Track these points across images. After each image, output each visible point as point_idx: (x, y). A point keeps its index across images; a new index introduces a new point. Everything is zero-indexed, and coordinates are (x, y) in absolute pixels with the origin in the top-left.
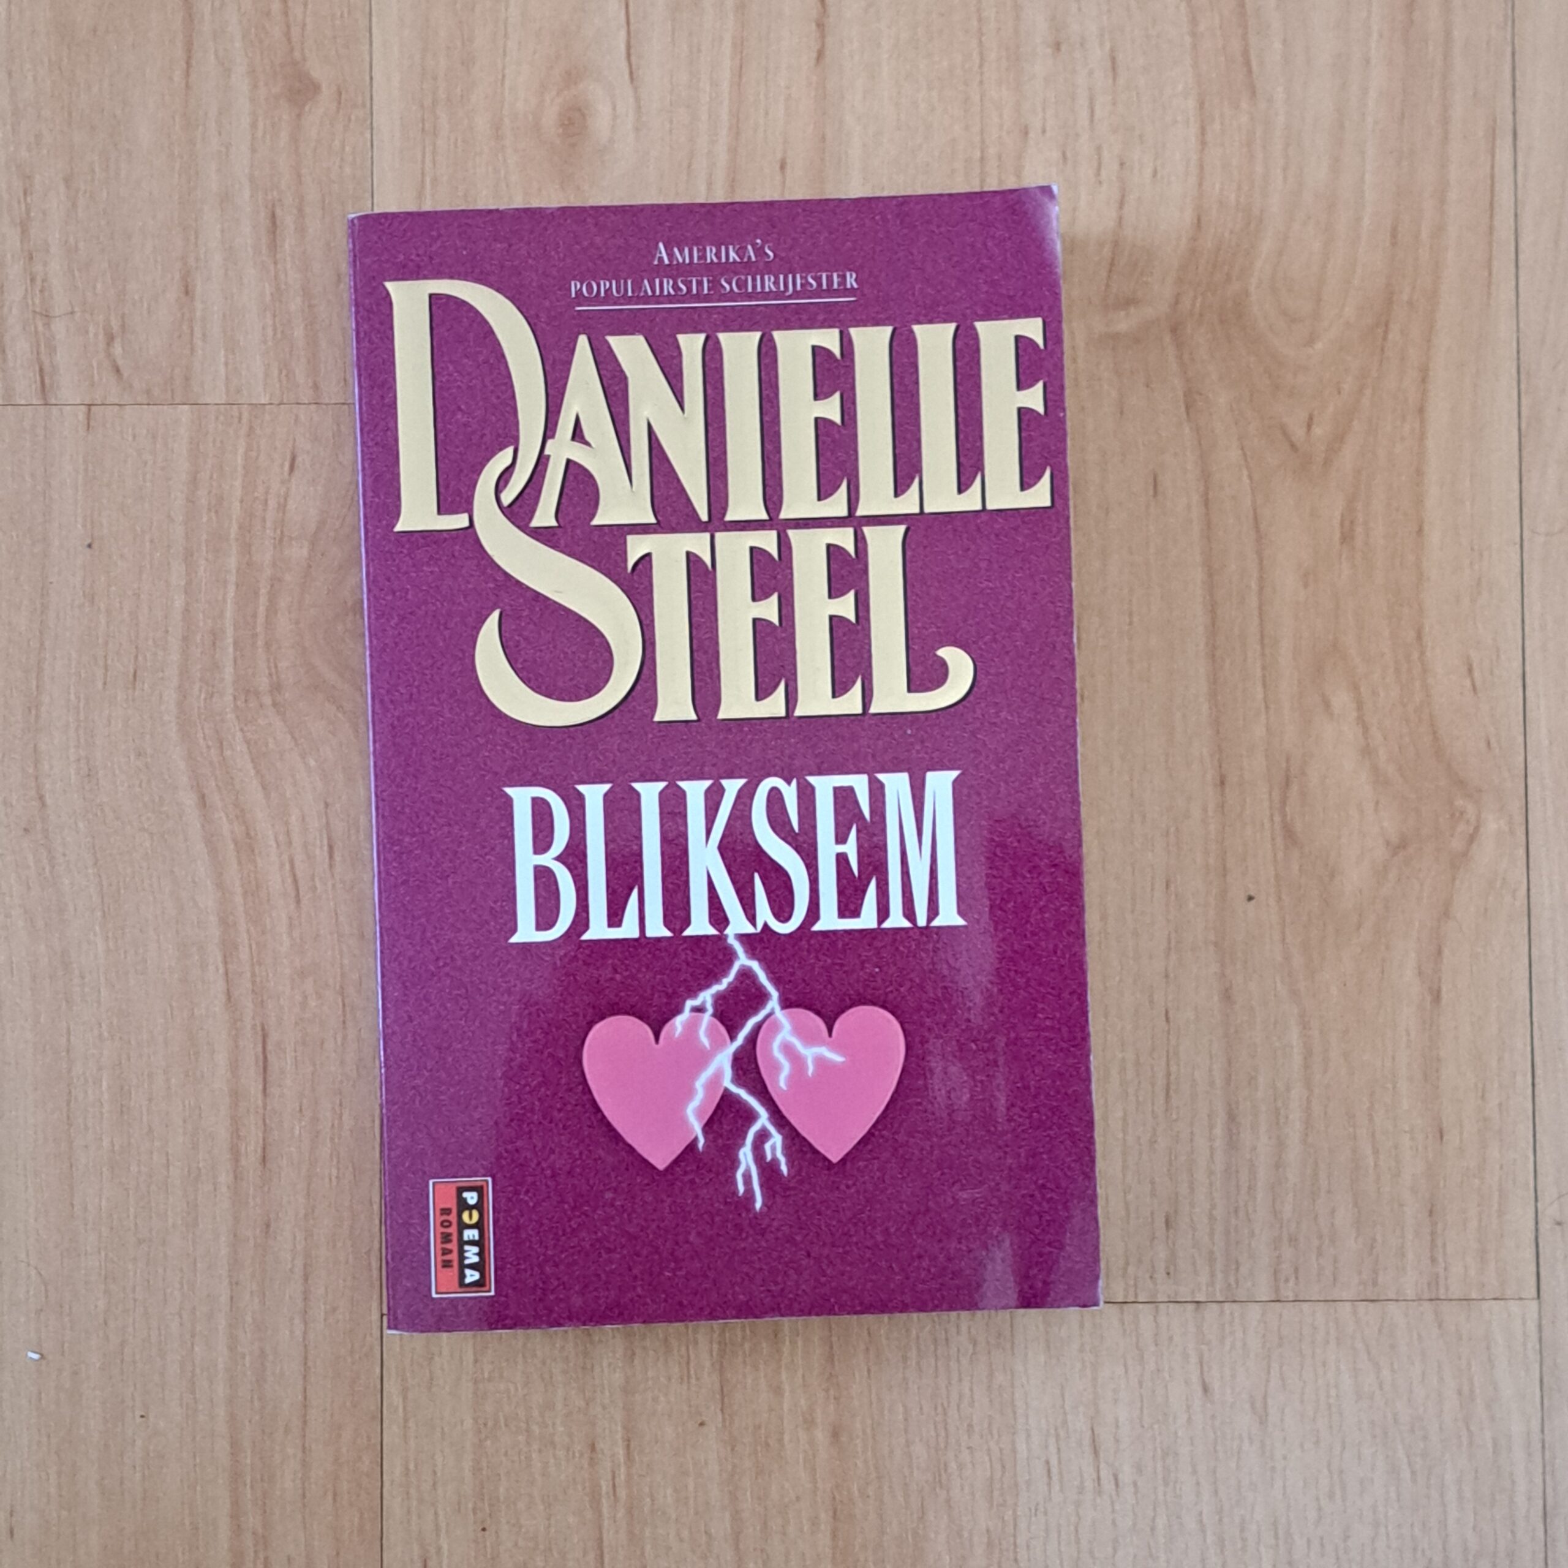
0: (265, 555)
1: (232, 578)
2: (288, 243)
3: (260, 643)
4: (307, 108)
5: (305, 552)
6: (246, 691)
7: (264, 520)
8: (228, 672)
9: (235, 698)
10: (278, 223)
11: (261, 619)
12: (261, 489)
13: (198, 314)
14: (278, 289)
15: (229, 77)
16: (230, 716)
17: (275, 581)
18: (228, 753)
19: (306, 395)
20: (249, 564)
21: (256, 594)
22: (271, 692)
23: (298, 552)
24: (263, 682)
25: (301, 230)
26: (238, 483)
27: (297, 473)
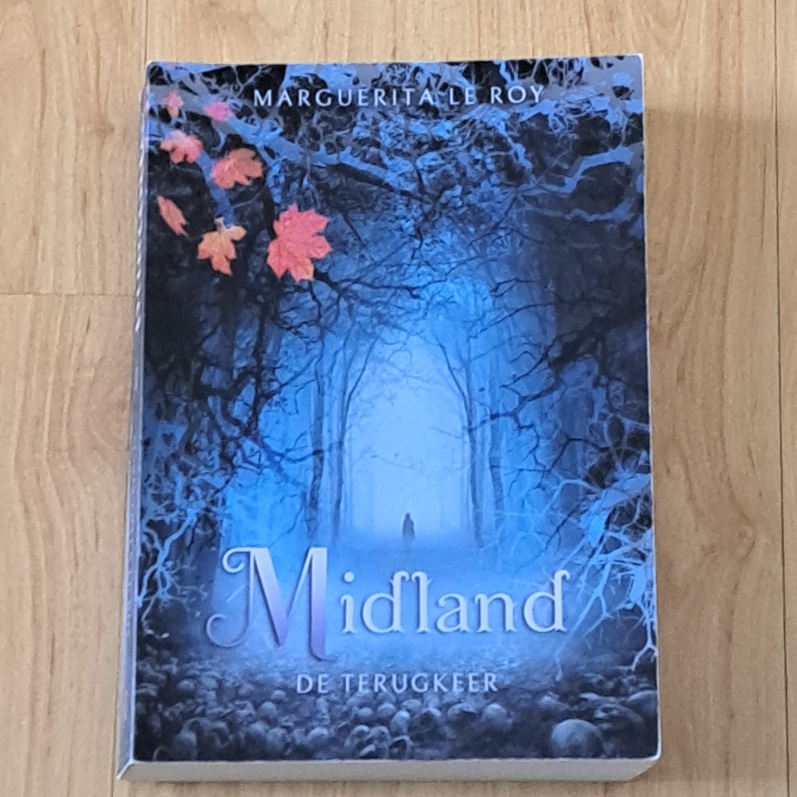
0: (70, 375)
1: (50, 387)
2: (93, 209)
3: (64, 423)
4: (107, 139)
5: (92, 375)
6: (54, 449)
7: (70, 356)
8: (45, 440)
9: (48, 453)
10: (88, 198)
11: (65, 410)
12: (70, 339)
13: (40, 246)
14: (85, 234)
15: (64, 121)
16: (45, 463)
17: (74, 390)
18: (42, 484)
19: (97, 289)
20: (61, 380)
21: (63, 397)
22: (68, 450)
23: (89, 374)
24: (64, 444)
25: (100, 202)
26: (58, 336)
27: (89, 330)
